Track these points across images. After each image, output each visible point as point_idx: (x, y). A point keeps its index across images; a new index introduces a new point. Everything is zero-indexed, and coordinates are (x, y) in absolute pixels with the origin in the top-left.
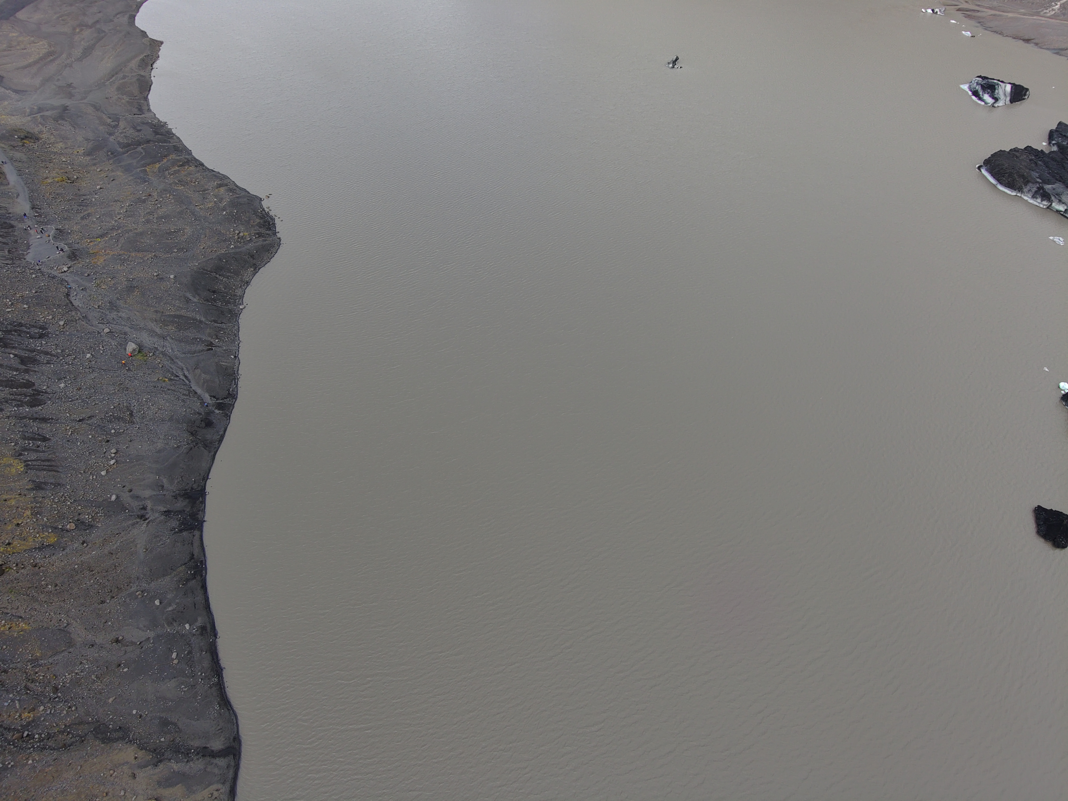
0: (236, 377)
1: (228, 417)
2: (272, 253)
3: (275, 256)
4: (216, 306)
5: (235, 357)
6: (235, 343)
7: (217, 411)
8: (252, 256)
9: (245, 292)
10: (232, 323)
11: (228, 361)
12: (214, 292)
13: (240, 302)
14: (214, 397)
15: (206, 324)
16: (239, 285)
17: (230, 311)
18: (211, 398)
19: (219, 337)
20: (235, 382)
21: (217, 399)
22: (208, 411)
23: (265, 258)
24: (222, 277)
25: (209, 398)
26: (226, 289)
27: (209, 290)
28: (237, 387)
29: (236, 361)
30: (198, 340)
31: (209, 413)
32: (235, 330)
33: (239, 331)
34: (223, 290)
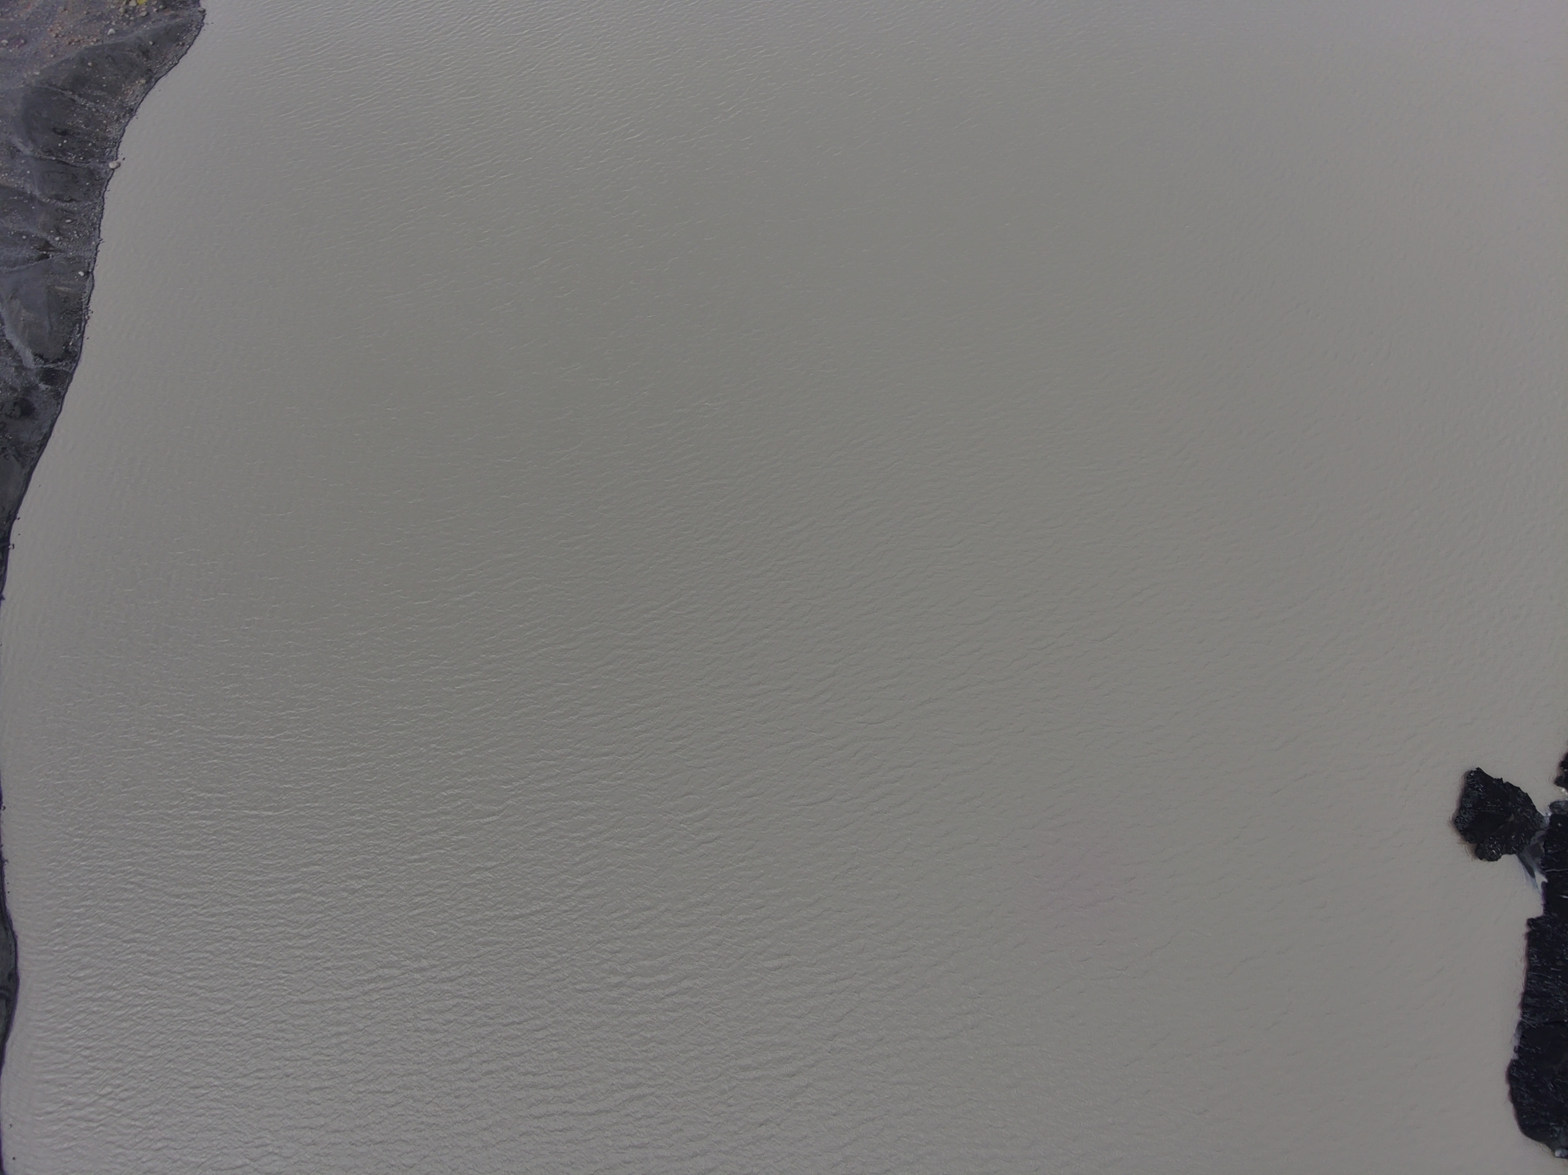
0: (83, 318)
1: (59, 397)
2: (183, 45)
3: (189, 52)
4: (65, 163)
5: (87, 273)
6: (90, 244)
7: (43, 386)
8: (146, 53)
9: (124, 131)
10: (90, 201)
11: (72, 282)
12: (65, 133)
13: (112, 153)
14: (41, 357)
15: (41, 203)
16: (116, 117)
17: (91, 173)
18: (35, 359)
19: (61, 231)
20: (80, 327)
21: (46, 361)
22: (28, 385)
23: (170, 57)
24: (85, 100)
25: (32, 357)
26: (87, 127)
27: (54, 130)
28: (82, 337)
29: (88, 284)
30: (24, 237)
31: (30, 389)
32: (95, 214)
33: (102, 217)
34: (82, 129)
